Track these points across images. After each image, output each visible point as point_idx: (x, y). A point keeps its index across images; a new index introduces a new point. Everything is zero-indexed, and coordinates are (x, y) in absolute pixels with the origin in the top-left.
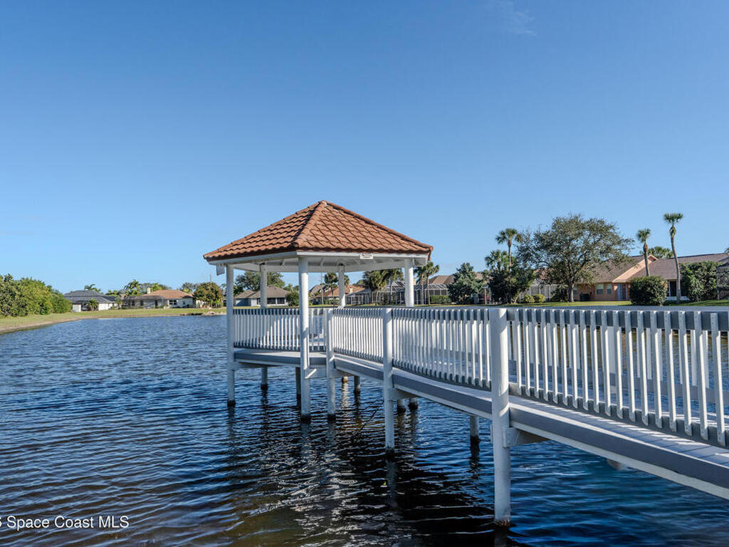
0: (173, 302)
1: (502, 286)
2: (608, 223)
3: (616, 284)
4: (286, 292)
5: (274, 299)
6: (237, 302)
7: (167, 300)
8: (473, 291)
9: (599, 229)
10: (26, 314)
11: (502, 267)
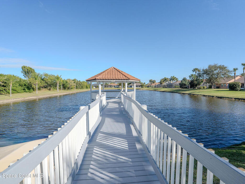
0: (114, 86)
1: (193, 84)
2: (225, 66)
3: (227, 84)
4: (141, 84)
5: (138, 86)
6: (129, 86)
8: (186, 85)
10: (83, 89)
11: (194, 79)
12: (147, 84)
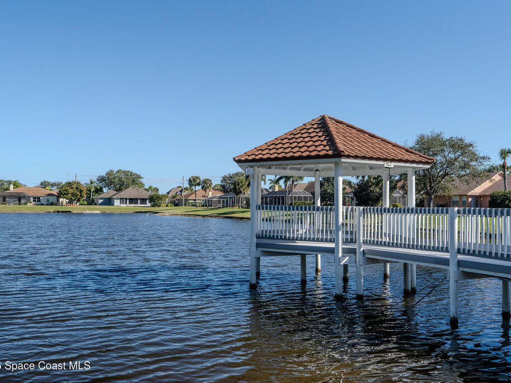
0: (37, 199)
2: (467, 141)
4: (150, 193)
6: (100, 201)
7: (30, 197)
9: (459, 146)
11: (366, 178)
12: (165, 193)
